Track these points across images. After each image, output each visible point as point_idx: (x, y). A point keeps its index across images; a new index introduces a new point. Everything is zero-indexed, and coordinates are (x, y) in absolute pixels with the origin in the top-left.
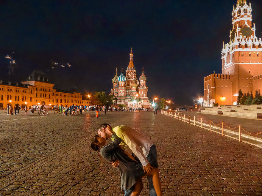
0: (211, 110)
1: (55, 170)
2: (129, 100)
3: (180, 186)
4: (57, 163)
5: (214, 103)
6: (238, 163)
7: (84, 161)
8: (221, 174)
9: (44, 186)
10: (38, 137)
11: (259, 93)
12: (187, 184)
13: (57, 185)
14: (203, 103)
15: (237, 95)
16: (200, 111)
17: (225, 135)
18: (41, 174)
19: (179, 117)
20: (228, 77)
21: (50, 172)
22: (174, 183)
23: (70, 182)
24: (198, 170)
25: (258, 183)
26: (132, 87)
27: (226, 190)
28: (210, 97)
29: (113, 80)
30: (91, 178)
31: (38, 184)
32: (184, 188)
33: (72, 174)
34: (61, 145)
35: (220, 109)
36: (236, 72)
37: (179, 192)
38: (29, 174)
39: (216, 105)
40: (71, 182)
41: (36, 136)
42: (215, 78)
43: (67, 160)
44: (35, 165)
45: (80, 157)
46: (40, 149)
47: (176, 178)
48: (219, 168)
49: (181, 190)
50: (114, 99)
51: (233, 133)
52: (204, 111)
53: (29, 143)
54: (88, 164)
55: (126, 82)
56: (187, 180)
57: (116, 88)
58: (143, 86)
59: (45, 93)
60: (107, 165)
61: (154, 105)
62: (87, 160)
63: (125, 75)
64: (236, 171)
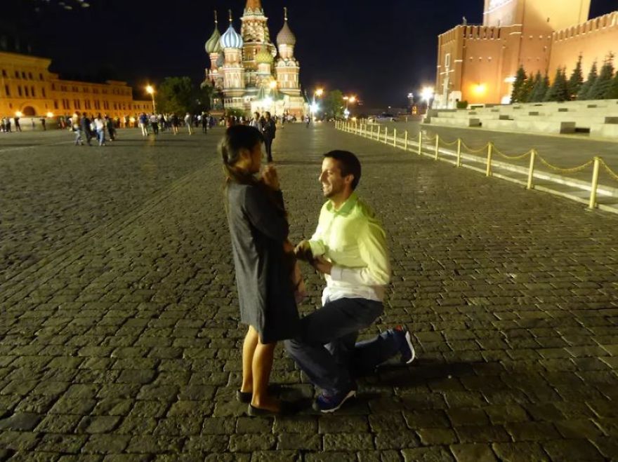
0: (452, 117)
1: (97, 279)
2: (253, 97)
3: (415, 299)
4: (97, 263)
5: (457, 100)
6: (536, 239)
7: (166, 254)
8: (503, 266)
9: (75, 324)
10: (32, 199)
11: (564, 73)
12: (433, 292)
13: (108, 319)
14: (432, 101)
15: (512, 79)
16: (428, 121)
17: (495, 174)
18: (61, 294)
19: (381, 136)
20: (496, 33)
21: (83, 288)
22: (399, 292)
23: (141, 307)
24: (448, 259)
25: (590, 281)
26: (258, 63)
27: (524, 303)
28: (449, 85)
29: (209, 46)
30: (195, 295)
31: (58, 322)
32: (427, 303)
33: (143, 287)
34: (99, 217)
35: (475, 113)
36: (516, 20)
37: (417, 314)
38: (28, 296)
39: (462, 105)
40: (145, 310)
41: (29, 196)
42: (465, 37)
43: (122, 254)
44: (39, 273)
45: (156, 244)
46: (46, 229)
47: (403, 280)
48: (498, 252)
49: (420, 309)
50: (215, 96)
51: (512, 169)
52: (437, 120)
53: (11, 217)
54: (181, 260)
55: (242, 49)
56: (429, 283)
57: (219, 66)
58: (286, 60)
59: (29, 83)
60: (228, 260)
61: (314, 108)
62: (174, 250)
63: (238, 32)
64: (535, 256)
